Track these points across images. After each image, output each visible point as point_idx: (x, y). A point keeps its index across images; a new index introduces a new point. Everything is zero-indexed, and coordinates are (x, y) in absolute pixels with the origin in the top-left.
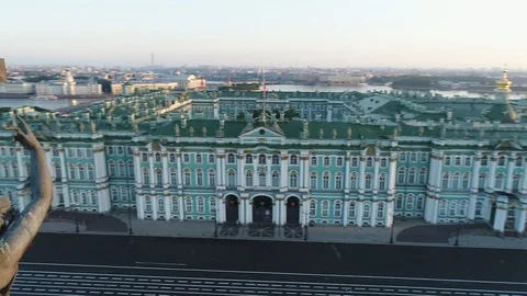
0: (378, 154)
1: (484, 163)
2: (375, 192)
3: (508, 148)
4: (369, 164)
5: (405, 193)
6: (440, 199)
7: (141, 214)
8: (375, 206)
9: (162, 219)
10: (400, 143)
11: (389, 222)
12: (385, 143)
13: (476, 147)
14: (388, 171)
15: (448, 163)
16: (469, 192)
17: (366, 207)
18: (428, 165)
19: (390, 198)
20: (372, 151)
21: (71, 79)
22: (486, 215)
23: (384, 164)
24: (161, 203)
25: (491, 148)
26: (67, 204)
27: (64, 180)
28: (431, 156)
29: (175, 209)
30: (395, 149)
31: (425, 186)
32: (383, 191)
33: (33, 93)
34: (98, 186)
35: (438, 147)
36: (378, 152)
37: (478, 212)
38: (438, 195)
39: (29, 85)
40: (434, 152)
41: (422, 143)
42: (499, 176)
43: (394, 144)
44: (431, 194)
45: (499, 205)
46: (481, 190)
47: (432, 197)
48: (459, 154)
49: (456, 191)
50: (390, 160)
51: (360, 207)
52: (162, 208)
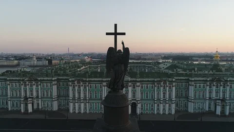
0: (168, 84)
1: (210, 87)
2: (167, 99)
3: (219, 81)
4: (164, 88)
5: (180, 100)
6: (193, 102)
7: (71, 111)
8: (167, 105)
9: (80, 113)
10: (176, 80)
11: (173, 112)
12: (170, 79)
13: (207, 81)
14: (172, 91)
15: (196, 87)
16: (205, 99)
17: (164, 106)
18: (188, 88)
19: (173, 102)
20: (165, 83)
21: (35, 59)
22: (213, 109)
23: (170, 88)
24: (80, 106)
25: (212, 81)
26: (40, 107)
27: (40, 97)
28: (189, 85)
29: (85, 108)
30: (174, 82)
31: (187, 97)
32: (170, 99)
33: (18, 65)
34: (54, 99)
35: (192, 81)
36: (168, 83)
37: (209, 108)
38: (193, 101)
39: (17, 61)
40: (190, 83)
41: (185, 79)
42: (217, 92)
43: (174, 80)
44: (190, 100)
45: (217, 104)
46: (210, 98)
47: (190, 102)
48: (200, 83)
49: (200, 99)
50: (173, 86)
51: (161, 106)
52: (80, 108)
